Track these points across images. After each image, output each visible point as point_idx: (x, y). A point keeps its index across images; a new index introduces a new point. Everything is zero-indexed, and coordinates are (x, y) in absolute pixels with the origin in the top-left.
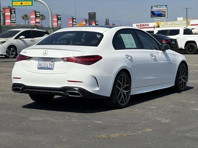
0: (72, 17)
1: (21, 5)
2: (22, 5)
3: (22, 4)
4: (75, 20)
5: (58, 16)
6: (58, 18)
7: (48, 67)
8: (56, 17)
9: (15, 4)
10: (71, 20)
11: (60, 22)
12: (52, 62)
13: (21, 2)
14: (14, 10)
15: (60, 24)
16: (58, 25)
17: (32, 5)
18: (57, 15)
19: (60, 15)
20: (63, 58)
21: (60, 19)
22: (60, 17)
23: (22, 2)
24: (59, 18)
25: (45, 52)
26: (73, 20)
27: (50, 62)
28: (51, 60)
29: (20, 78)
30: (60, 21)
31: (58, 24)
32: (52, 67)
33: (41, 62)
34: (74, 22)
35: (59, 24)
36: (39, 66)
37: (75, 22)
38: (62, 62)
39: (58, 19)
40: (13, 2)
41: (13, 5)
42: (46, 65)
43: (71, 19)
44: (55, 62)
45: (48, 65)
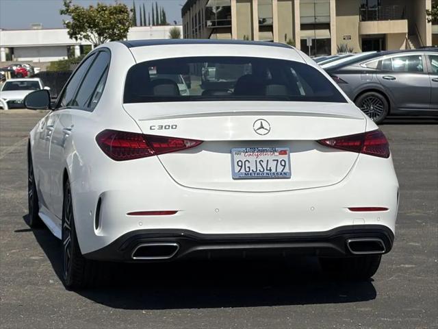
7: (274, 170)
12: (280, 154)
25: (258, 125)
27: (276, 154)
28: (279, 149)
29: (174, 212)
32: (286, 170)
33: (242, 157)
36: (237, 168)
38: (315, 153)
42: (264, 163)
44: (291, 154)
45: (272, 165)
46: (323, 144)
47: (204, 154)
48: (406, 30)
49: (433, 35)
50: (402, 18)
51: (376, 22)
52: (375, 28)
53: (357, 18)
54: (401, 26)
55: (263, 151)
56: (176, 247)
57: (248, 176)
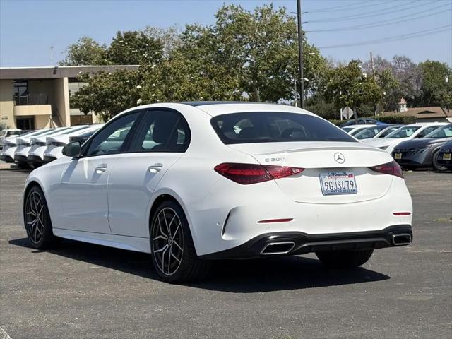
7: (347, 189)
12: (349, 176)
20: (371, 168)
27: (347, 177)
28: (348, 174)
32: (354, 188)
33: (327, 179)
36: (325, 188)
38: (368, 177)
42: (341, 184)
44: (356, 177)
45: (345, 185)
46: (373, 170)
47: (303, 178)
48: (50, 113)
49: (71, 116)
50: (47, 103)
51: (27, 106)
52: (26, 110)
53: (12, 103)
54: (46, 110)
55: (339, 175)
56: (292, 245)
57: (332, 192)
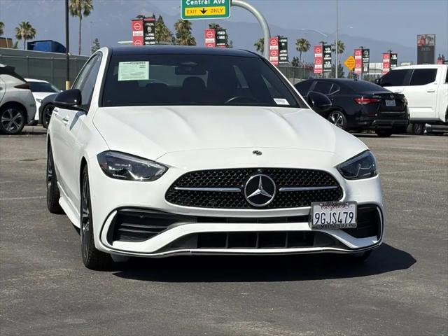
0: (323, 43)
1: (202, 14)
2: (205, 14)
3: (204, 12)
4: (329, 49)
5: (282, 41)
6: (280, 44)
8: (276, 42)
9: (189, 12)
10: (321, 50)
11: (284, 55)
13: (202, 9)
14: (152, 24)
15: (285, 58)
16: (279, 60)
17: (227, 14)
18: (280, 38)
19: (286, 39)
21: (285, 48)
22: (286, 43)
23: (206, 9)
24: (283, 44)
26: (324, 50)
30: (285, 51)
31: (279, 57)
34: (328, 54)
35: (282, 58)
37: (330, 54)
39: (281, 48)
40: (186, 9)
41: (186, 15)
43: (319, 47)
